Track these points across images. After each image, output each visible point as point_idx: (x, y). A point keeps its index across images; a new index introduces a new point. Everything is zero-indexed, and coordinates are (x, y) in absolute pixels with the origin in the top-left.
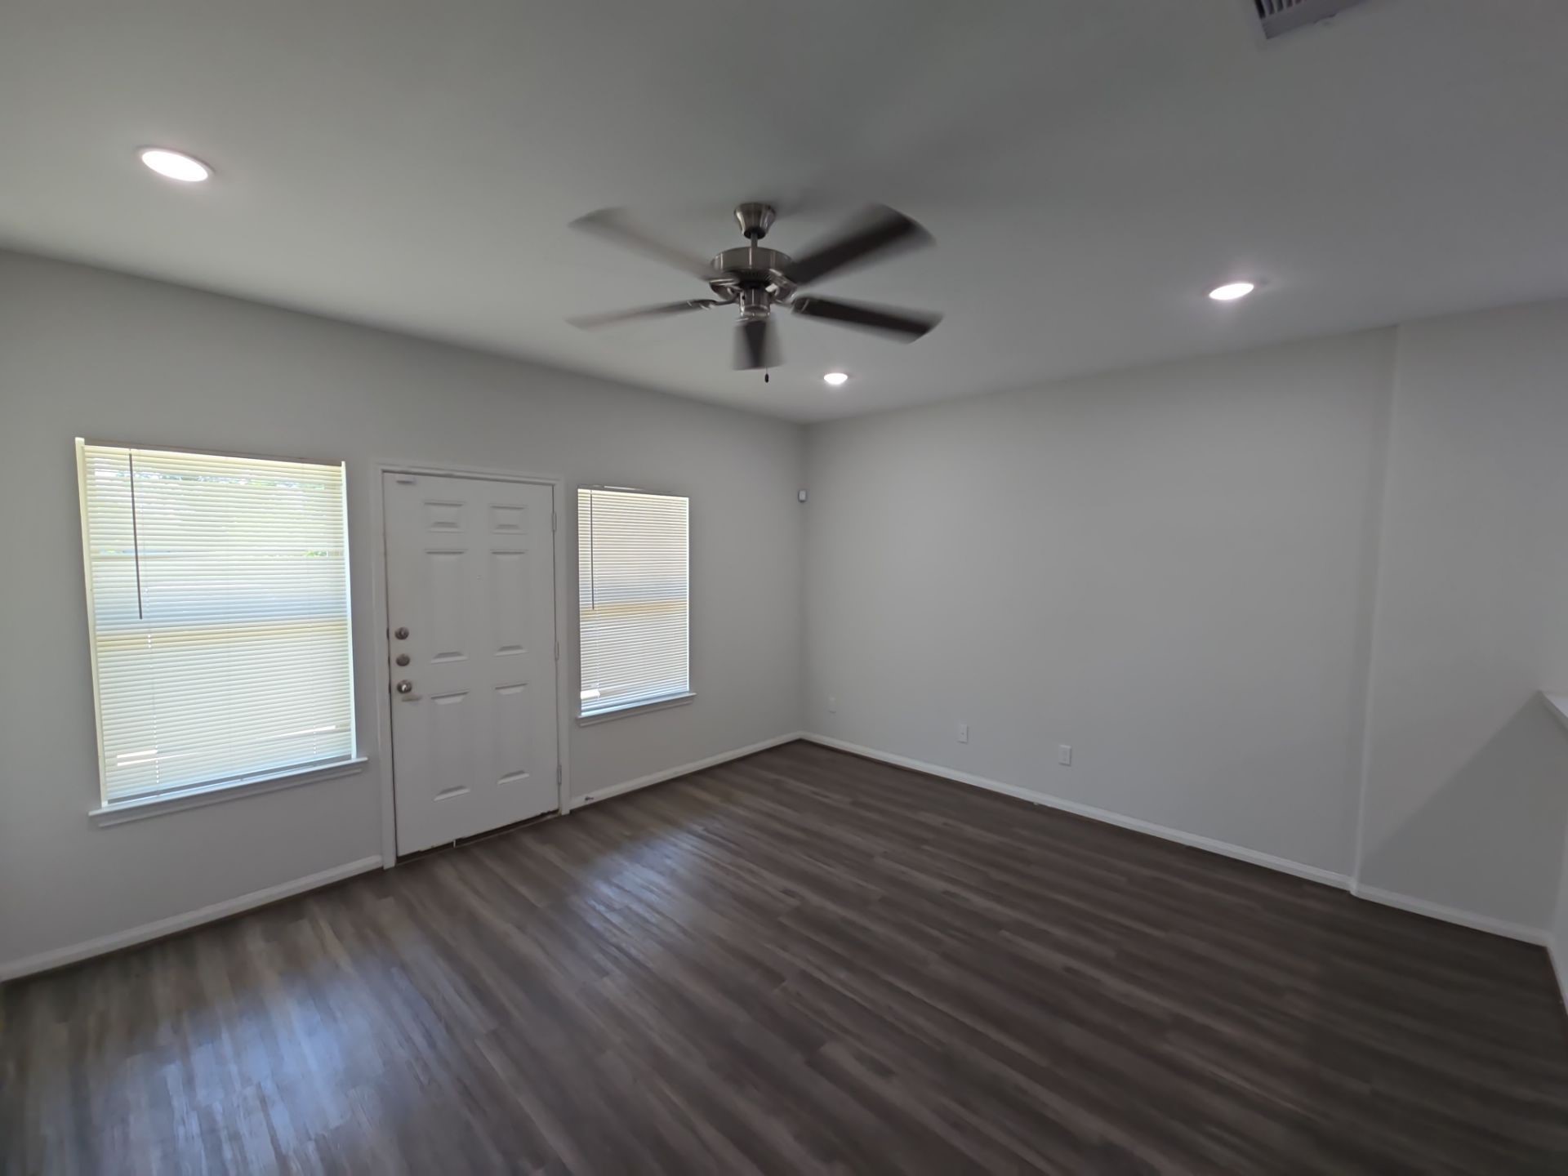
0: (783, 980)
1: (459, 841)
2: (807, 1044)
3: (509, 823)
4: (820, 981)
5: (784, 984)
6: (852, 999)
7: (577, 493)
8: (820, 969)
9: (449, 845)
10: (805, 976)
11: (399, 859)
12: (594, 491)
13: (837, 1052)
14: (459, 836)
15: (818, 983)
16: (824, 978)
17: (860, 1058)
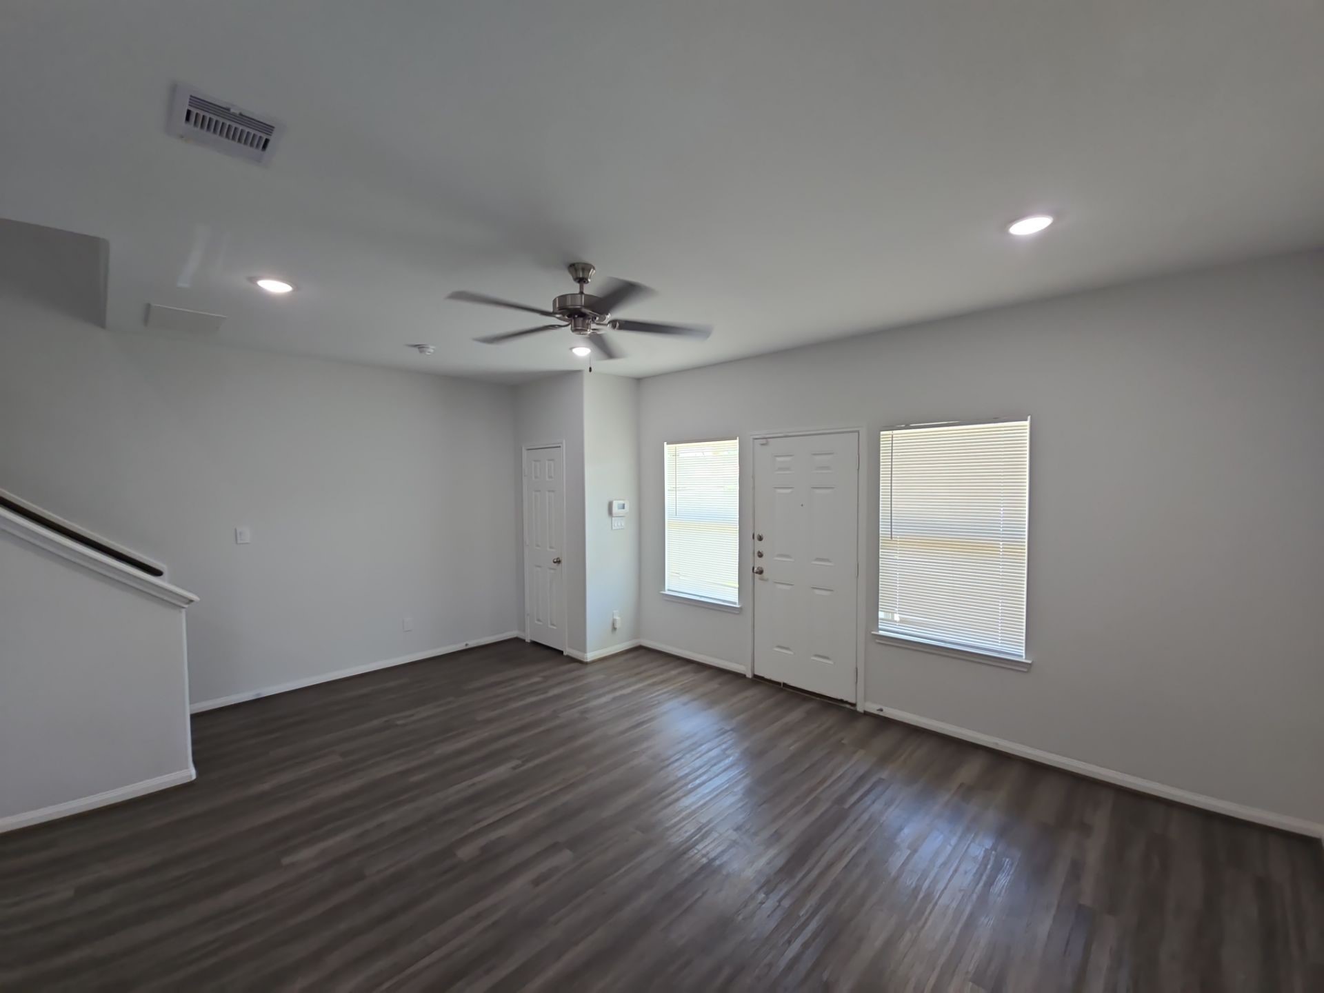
1: (785, 685)
3: (817, 692)
7: (879, 435)
9: (779, 684)
11: (755, 676)
12: (895, 432)
14: (785, 682)
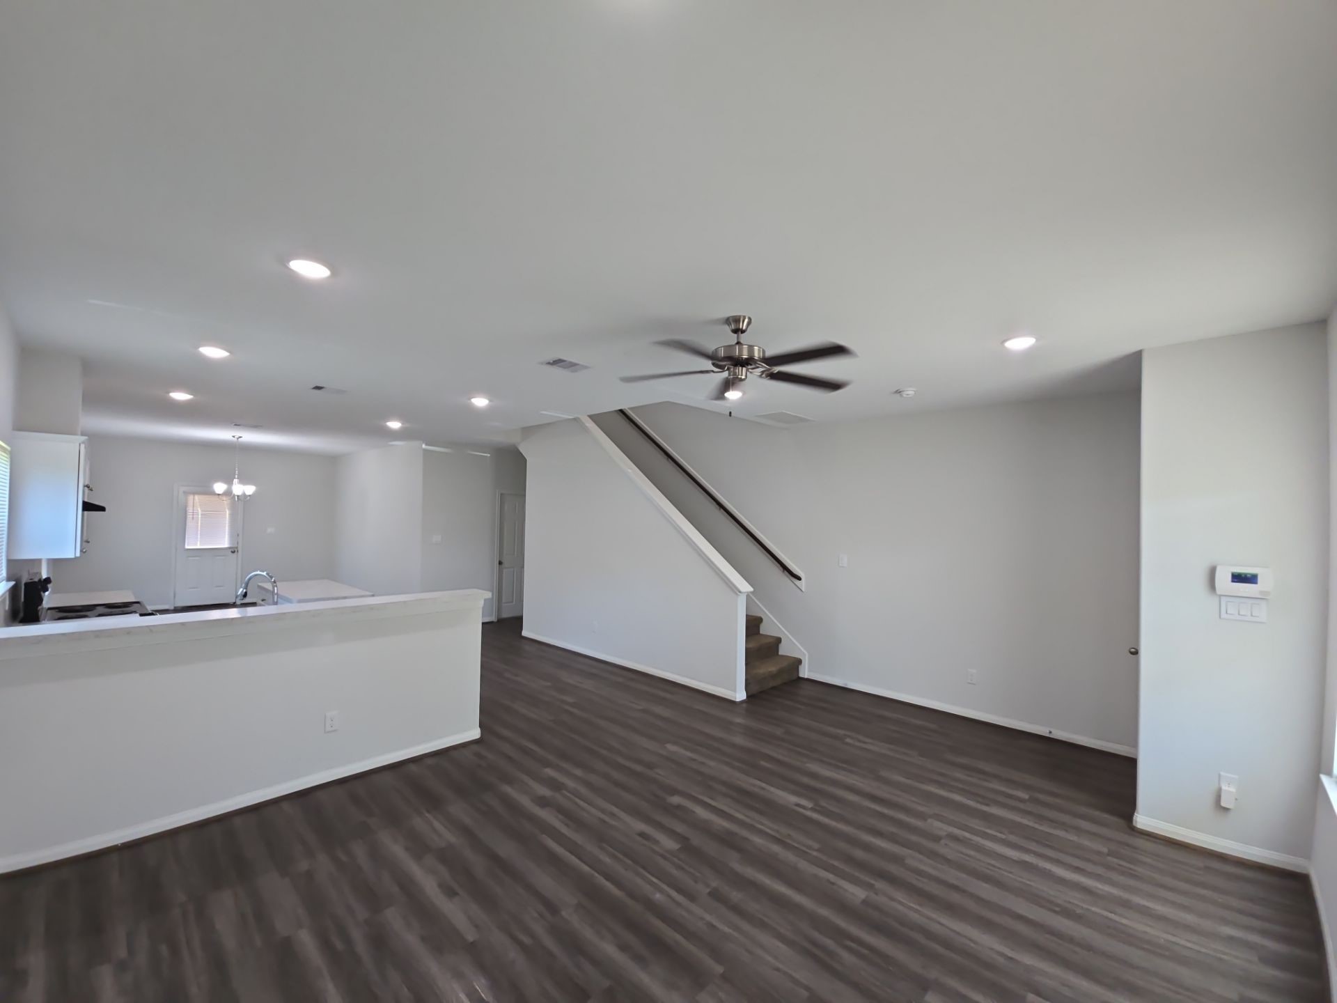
0: (710, 894)
2: (688, 848)
4: (678, 892)
5: (708, 890)
6: (653, 875)
8: (678, 904)
10: (692, 897)
13: (670, 844)
15: (680, 890)
16: (674, 894)
17: (657, 842)
